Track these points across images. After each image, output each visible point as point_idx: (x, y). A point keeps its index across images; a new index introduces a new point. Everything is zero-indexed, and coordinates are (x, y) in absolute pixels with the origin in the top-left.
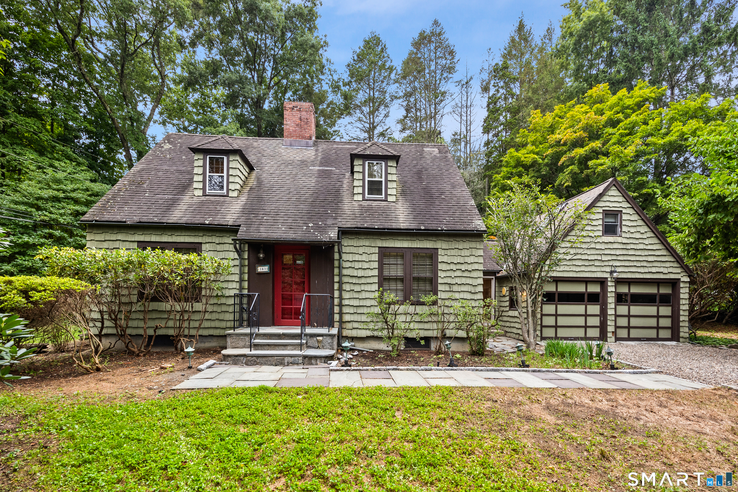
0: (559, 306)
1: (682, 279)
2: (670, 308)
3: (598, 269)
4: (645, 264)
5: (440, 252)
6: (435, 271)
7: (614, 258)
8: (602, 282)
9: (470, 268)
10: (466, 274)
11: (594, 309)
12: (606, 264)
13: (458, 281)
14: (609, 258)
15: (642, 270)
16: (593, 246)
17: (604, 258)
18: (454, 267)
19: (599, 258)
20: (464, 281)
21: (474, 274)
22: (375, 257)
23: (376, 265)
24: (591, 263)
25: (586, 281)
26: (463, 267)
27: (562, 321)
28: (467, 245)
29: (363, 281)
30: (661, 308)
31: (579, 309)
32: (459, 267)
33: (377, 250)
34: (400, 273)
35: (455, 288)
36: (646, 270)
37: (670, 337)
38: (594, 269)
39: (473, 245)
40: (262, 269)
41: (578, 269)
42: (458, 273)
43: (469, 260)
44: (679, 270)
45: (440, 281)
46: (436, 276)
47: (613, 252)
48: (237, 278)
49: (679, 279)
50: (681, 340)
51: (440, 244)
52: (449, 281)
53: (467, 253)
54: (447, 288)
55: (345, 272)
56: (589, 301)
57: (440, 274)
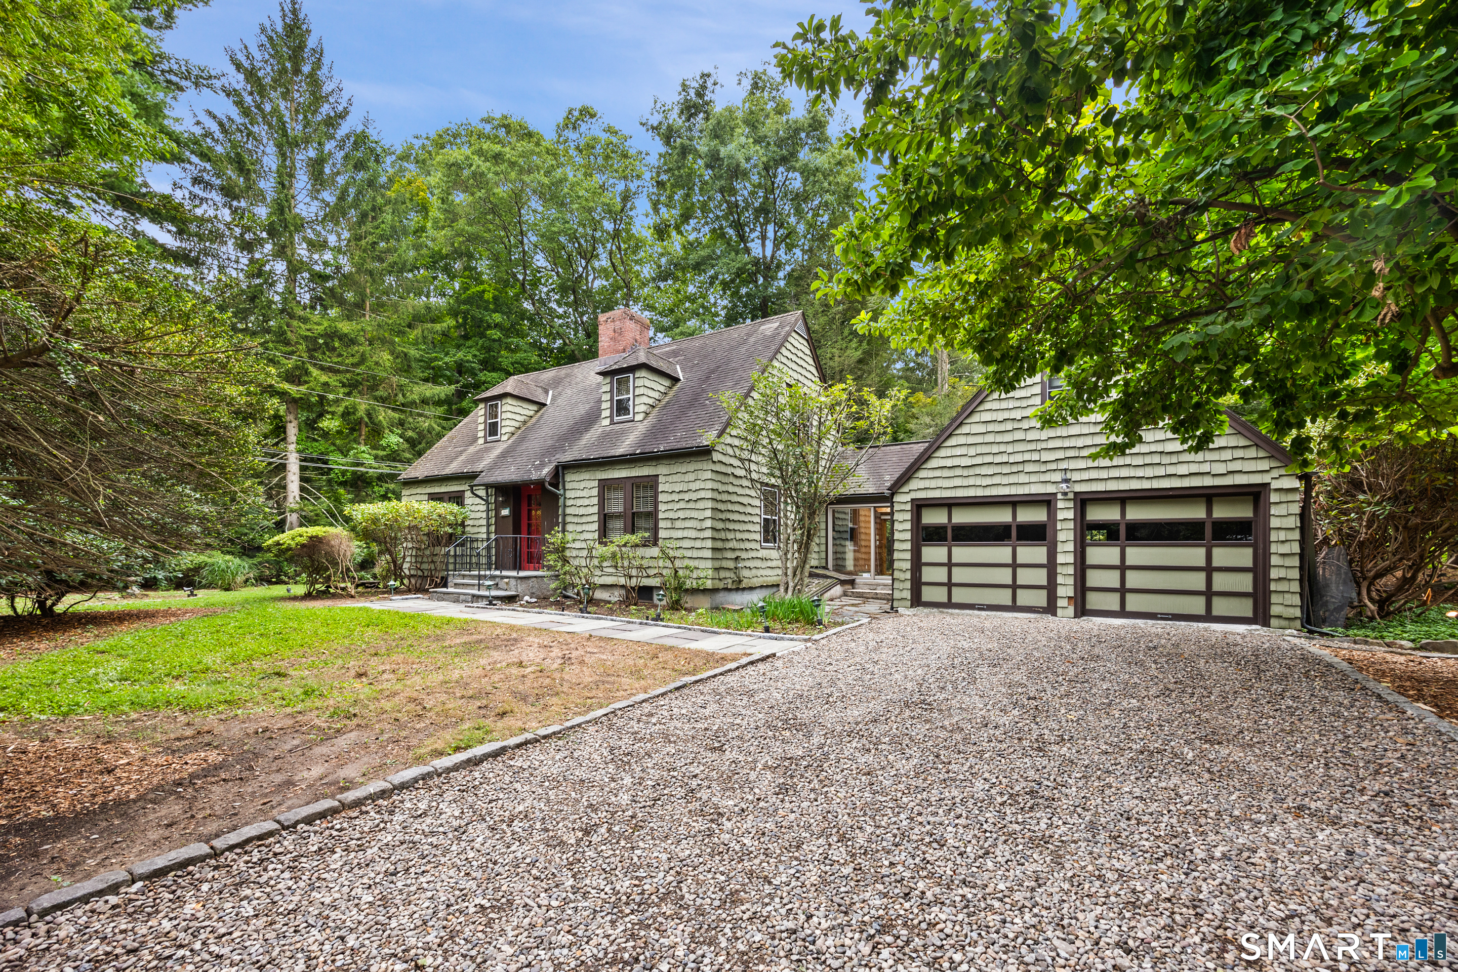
0: (954, 549)
1: (1275, 485)
2: (1249, 551)
3: (1034, 478)
4: (1156, 459)
5: (661, 479)
6: (656, 503)
7: (1071, 453)
8: (1047, 502)
9: (694, 496)
10: (691, 505)
11: (1034, 553)
12: (1053, 466)
13: (681, 514)
14: (1060, 455)
15: (1149, 472)
16: (1019, 435)
17: (1046, 456)
18: (676, 497)
19: (1036, 457)
20: (688, 514)
21: (700, 505)
22: (595, 492)
23: (595, 501)
24: (1015, 469)
25: (1014, 503)
26: (686, 497)
27: (959, 575)
28: (691, 467)
29: (584, 520)
30: (1216, 551)
31: (1001, 553)
32: (681, 496)
33: (596, 483)
34: (621, 509)
35: (678, 524)
36: (1161, 471)
37: (1249, 614)
38: (1023, 478)
39: (699, 466)
40: (505, 512)
41: (988, 481)
42: (682, 505)
43: (693, 486)
44: (1264, 465)
45: (661, 516)
46: (656, 510)
47: (1067, 443)
48: (484, 522)
49: (1266, 485)
50: (1273, 622)
51: (661, 470)
52: (671, 515)
53: (691, 477)
54: (669, 525)
55: (568, 511)
56: (1019, 539)
57: (662, 507)
